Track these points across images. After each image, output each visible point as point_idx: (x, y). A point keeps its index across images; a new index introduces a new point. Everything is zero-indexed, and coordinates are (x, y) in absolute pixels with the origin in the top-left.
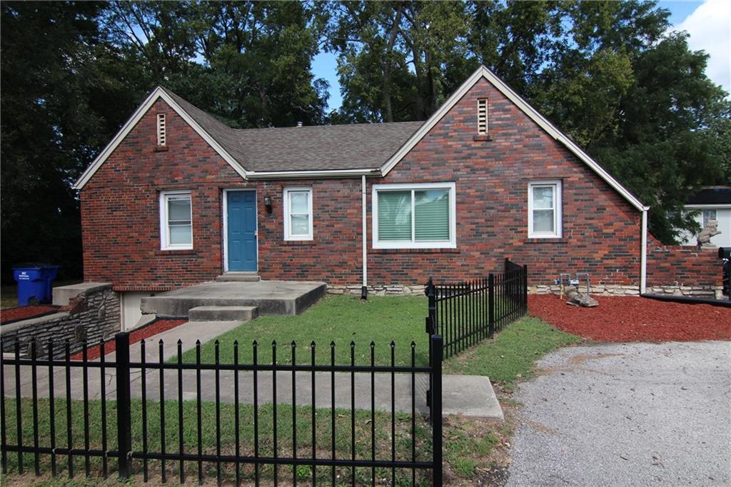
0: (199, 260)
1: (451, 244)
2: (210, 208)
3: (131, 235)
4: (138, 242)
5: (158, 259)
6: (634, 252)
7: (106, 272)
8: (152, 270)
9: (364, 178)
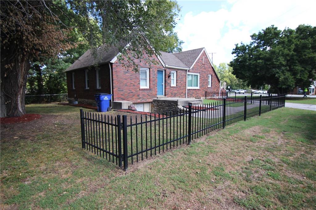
0: (152, 92)
1: (198, 88)
2: (155, 75)
3: (132, 83)
4: (134, 85)
5: (141, 91)
6: (219, 90)
7: (123, 97)
8: (139, 95)
9: (187, 71)
